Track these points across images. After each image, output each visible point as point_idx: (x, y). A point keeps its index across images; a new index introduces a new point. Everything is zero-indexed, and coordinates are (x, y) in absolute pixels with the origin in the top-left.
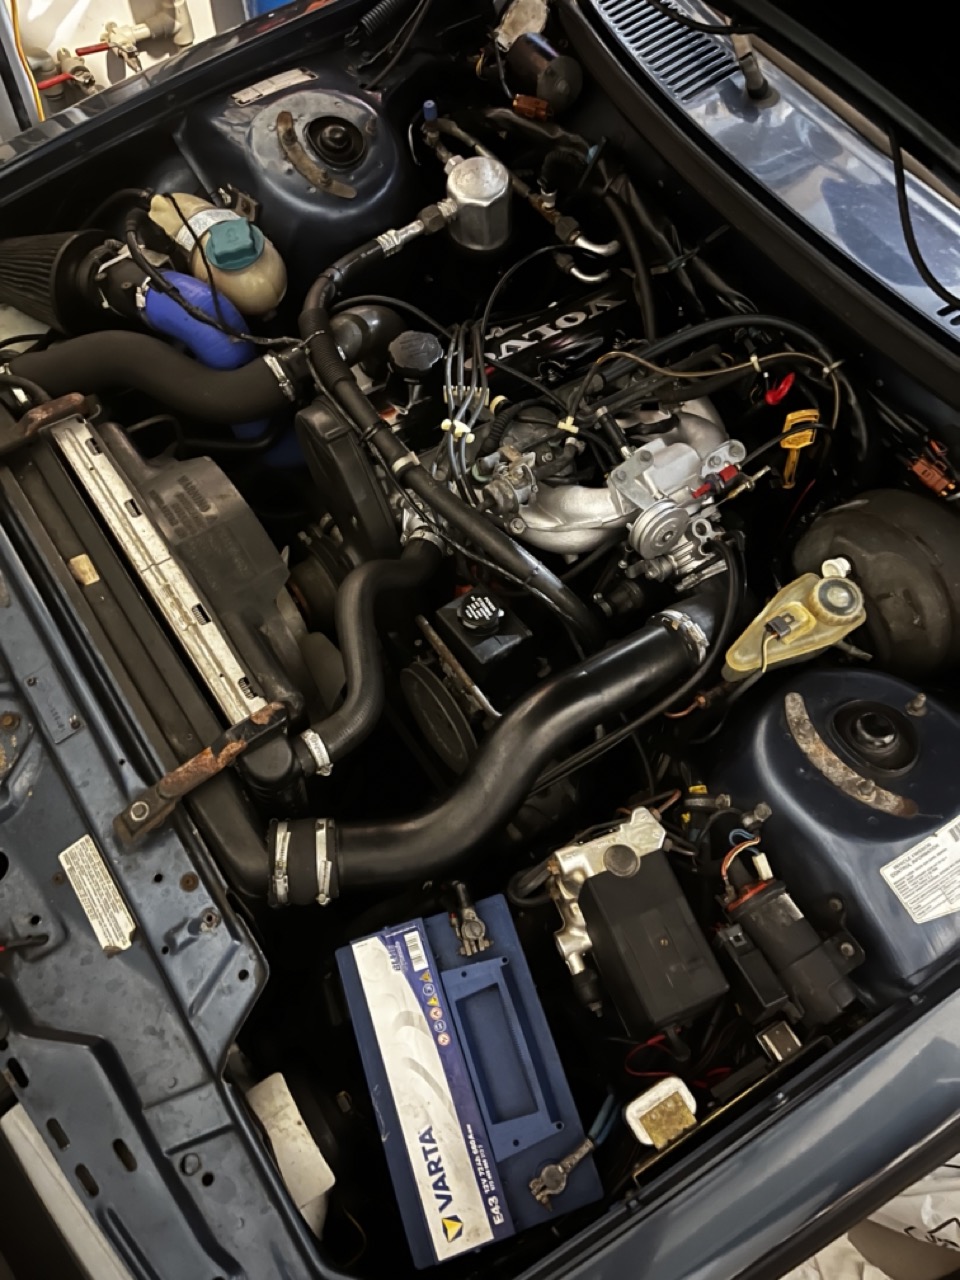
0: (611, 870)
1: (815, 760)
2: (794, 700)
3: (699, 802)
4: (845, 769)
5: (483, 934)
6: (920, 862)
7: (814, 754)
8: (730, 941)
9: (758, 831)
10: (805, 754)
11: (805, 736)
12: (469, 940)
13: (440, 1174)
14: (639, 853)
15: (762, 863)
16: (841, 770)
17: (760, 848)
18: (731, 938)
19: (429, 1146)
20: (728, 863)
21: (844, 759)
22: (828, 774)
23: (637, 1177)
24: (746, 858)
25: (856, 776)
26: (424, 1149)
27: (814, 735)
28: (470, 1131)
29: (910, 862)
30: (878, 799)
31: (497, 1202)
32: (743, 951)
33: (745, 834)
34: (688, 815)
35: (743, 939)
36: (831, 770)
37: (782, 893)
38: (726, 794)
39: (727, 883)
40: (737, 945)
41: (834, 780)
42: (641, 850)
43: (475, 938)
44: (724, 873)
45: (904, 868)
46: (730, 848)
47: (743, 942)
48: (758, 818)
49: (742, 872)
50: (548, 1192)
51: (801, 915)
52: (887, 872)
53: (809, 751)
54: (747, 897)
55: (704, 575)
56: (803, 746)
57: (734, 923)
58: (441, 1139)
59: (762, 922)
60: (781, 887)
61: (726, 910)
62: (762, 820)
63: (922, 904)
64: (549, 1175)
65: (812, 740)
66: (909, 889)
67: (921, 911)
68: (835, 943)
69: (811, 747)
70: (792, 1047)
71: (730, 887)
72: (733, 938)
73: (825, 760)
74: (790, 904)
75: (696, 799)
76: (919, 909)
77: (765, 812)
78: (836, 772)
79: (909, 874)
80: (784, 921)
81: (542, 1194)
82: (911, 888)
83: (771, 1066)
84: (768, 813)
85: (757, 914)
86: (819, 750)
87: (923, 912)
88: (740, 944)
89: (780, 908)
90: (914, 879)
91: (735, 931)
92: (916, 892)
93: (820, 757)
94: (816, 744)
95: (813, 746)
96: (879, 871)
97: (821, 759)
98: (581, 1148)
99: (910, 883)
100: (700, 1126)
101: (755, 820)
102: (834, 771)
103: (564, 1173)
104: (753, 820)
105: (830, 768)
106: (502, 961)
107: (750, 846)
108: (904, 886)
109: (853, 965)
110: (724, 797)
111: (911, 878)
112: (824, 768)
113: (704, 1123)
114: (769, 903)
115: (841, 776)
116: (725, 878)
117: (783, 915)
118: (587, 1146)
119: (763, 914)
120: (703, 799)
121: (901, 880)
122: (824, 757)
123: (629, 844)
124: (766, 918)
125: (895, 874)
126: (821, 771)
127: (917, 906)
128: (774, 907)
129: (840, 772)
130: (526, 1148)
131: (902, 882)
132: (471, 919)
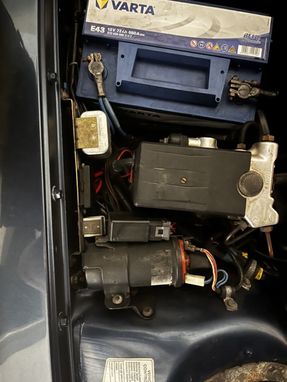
0: (248, 173)
1: (250, 366)
3: (253, 268)
5: (239, 95)
7: (254, 369)
8: (162, 226)
9: (219, 293)
10: (257, 362)
11: (271, 371)
12: (240, 85)
13: (129, 9)
14: (249, 199)
15: (198, 281)
16: (233, 381)
17: (208, 286)
18: (163, 228)
19: (145, 9)
20: (210, 258)
22: (237, 370)
23: (70, 100)
24: (206, 273)
26: (146, 6)
27: (266, 377)
28: (141, 35)
31: (101, 31)
32: (151, 231)
33: (222, 282)
34: (246, 257)
35: (159, 235)
36: (237, 374)
37: (173, 280)
38: (250, 288)
39: (198, 249)
40: (158, 229)
41: (230, 371)
42: (251, 202)
43: (239, 89)
44: (205, 251)
45: (146, 378)
46: (218, 267)
47: (157, 235)
48: (227, 298)
49: (200, 263)
50: (92, 61)
51: (153, 284)
52: (149, 364)
54: (183, 257)
56: (263, 365)
57: (170, 238)
58: (145, 17)
59: (162, 254)
60: (177, 284)
61: (181, 238)
62: (225, 300)
63: (117, 371)
64: (99, 66)
65: (264, 374)
66: (131, 370)
67: (113, 368)
68: (126, 294)
69: (260, 370)
70: (86, 230)
71: (195, 249)
72: (162, 230)
73: (246, 374)
74: (164, 281)
75: (255, 268)
76: (115, 367)
77: (230, 306)
78: (234, 376)
79: (140, 378)
80: (155, 269)
81: (93, 57)
82: (131, 372)
83: (83, 212)
84: (229, 307)
85: (169, 255)
86: (255, 374)
87: (112, 369)
88: (157, 232)
89: (164, 273)
90: (136, 379)
91: (166, 234)
92: (127, 373)
93: (250, 372)
94: (260, 375)
95: (260, 372)
96: (153, 359)
97: (249, 371)
98: (102, 89)
99: (134, 374)
100: (75, 149)
101: (227, 296)
102: (236, 376)
103: (96, 74)
104: (228, 294)
105: (239, 374)
106: (218, 99)
107: (213, 280)
108: (134, 369)
109: (107, 297)
110: (248, 286)
111: (137, 377)
112: (242, 370)
113: (75, 152)
114: (172, 268)
115: (230, 378)
116: (201, 250)
117: (159, 271)
118: (102, 92)
119: (167, 258)
120: (253, 273)
121: (139, 370)
122: (248, 375)
123: (259, 198)
124: (163, 259)
125: (145, 369)
126: (241, 365)
127: (118, 367)
128: (168, 269)
129: (233, 379)
130: (118, 60)
131: (138, 369)
132: (251, 92)
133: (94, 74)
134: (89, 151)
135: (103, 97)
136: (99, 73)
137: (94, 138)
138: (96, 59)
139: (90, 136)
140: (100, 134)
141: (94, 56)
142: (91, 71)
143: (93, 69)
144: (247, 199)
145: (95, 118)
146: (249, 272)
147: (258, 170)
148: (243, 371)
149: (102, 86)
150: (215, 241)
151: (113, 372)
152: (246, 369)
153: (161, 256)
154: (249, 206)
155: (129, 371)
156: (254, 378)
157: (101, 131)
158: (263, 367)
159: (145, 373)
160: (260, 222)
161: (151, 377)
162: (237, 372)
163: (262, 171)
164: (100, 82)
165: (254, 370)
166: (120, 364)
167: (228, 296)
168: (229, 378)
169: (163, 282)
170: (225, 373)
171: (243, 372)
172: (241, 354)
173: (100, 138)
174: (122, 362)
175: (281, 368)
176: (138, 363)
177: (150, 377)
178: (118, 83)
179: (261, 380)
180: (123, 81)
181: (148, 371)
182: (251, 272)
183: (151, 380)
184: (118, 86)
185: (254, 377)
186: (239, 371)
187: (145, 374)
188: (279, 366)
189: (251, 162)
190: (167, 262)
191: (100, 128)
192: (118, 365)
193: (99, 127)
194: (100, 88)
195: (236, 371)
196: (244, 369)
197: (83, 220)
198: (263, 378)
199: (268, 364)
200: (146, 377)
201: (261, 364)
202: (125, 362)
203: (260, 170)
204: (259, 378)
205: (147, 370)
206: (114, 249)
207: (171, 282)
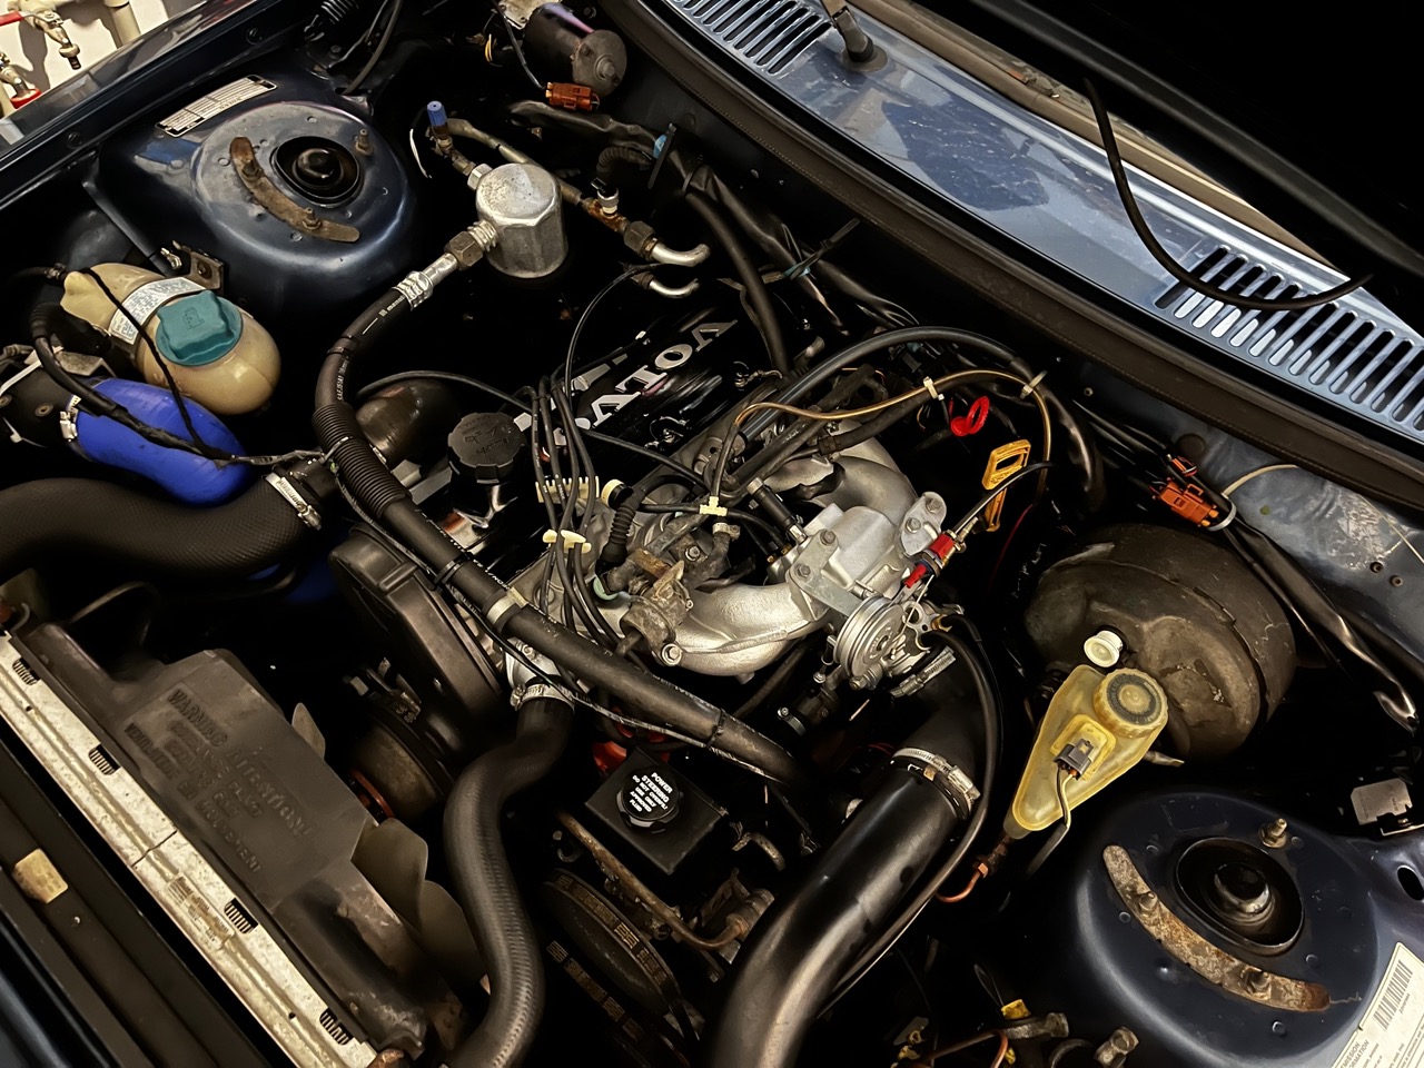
1: (1174, 948)
2: (1116, 857)
3: (1024, 1031)
4: (1218, 954)
7: (1170, 938)
10: (1159, 941)
16: (1214, 958)
21: (1212, 939)
22: (1199, 967)
25: (1236, 962)
27: (1161, 909)
30: (1276, 995)
36: (1202, 961)
41: (1211, 976)
53: (1162, 936)
55: (927, 675)
56: (1153, 929)
65: (1161, 917)
69: (1163, 928)
73: (1189, 946)
78: (1209, 962)
86: (1175, 932)
93: (1180, 943)
94: (1168, 922)
95: (1165, 927)
97: (1182, 946)
101: (1117, 1053)
104: (1113, 1054)
105: (1198, 958)
110: (1056, 1017)
112: (1191, 959)
115: (1217, 967)
120: (1027, 1026)
122: (1186, 942)
126: (1188, 965)
129: (1213, 961)
146: (1034, 1032)
152: (1185, 953)
156: (1180, 928)
158: (1155, 927)
168: (1219, 970)
170: (1219, 981)
171: (1191, 954)
175: (1127, 896)
179: (1173, 914)
182: (1032, 1030)
186: (1198, 962)
188: (1128, 901)
195: (1201, 967)
196: (1186, 956)
198: (1166, 914)
199: (1146, 924)
201: (1155, 934)
204: (1173, 921)
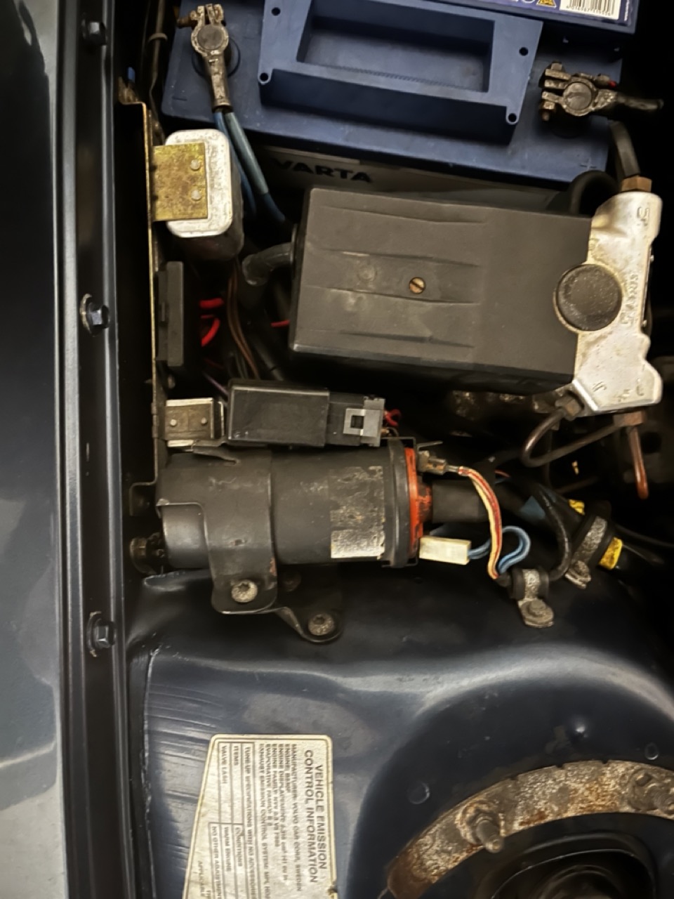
0: (582, 269)
1: (587, 769)
3: (596, 533)
4: (541, 815)
5: (565, 106)
6: (303, 824)
8: (361, 408)
9: (505, 585)
10: (605, 761)
11: (641, 784)
12: (568, 82)
14: (585, 337)
15: (452, 552)
16: (541, 805)
17: (478, 565)
18: (363, 412)
20: (484, 491)
21: (558, 827)
22: (549, 775)
23: (141, 106)
24: (474, 532)
25: (517, 827)
27: (629, 803)
29: (312, 804)
30: (452, 834)
32: (334, 419)
33: (515, 557)
34: (580, 511)
35: (355, 431)
36: (552, 787)
37: (388, 543)
38: (588, 584)
39: (453, 469)
40: (350, 413)
41: (531, 778)
42: (589, 345)
43: (566, 93)
44: (472, 474)
45: (310, 785)
47: (348, 429)
48: (527, 599)
49: (454, 504)
51: (340, 552)
52: (320, 748)
53: (607, 771)
54: (414, 488)
56: (621, 768)
59: (361, 476)
60: (397, 554)
61: (409, 444)
62: (520, 603)
63: (237, 769)
64: (216, 36)
65: (623, 793)
66: (271, 765)
67: (228, 759)
68: (266, 577)
69: (613, 782)
70: (174, 429)
71: (445, 468)
72: (363, 417)
73: (576, 791)
74: (362, 545)
75: (601, 535)
76: (233, 758)
77: (534, 615)
78: (544, 793)
79: (295, 787)
80: (342, 511)
81: (202, 15)
82: (272, 770)
83: (167, 382)
84: (531, 617)
85: (378, 476)
86: (599, 791)
87: (224, 762)
88: (348, 421)
89: (364, 521)
90: (284, 789)
91: (372, 430)
92: (261, 774)
93: (585, 783)
94: (612, 795)
95: (611, 786)
96: (330, 735)
97: (581, 782)
98: (223, 89)
99: (281, 776)
100: (149, 223)
101: (527, 593)
102: (547, 792)
103: (209, 54)
104: (530, 588)
105: (557, 787)
106: (513, 117)
107: (489, 549)
108: (281, 762)
109: (218, 586)
110: (583, 579)
111: (288, 784)
112: (563, 777)
113: (150, 232)
114: (383, 509)
115: (532, 797)
116: (461, 470)
117: (352, 517)
118: (222, 97)
119: (373, 485)
120: (595, 547)
121: (295, 764)
122: (580, 792)
123: (611, 333)
124: (362, 485)
125: (309, 762)
126: (560, 766)
127: (239, 758)
128: (372, 511)
129: (540, 799)
130: (264, 21)
131: (290, 763)
132: (596, 101)
133: (205, 55)
134: (183, 229)
135: (226, 110)
136: (216, 52)
137: (195, 194)
138: (211, 19)
139: (186, 189)
140: (212, 186)
141: (206, 11)
142: (197, 48)
143: (202, 42)
144: (580, 337)
145: (202, 145)
146: (586, 544)
147: (610, 261)
148: (566, 780)
149: (222, 84)
150: (499, 468)
151: (227, 770)
152: (573, 777)
153: (357, 479)
154: (584, 355)
155: (268, 766)
156: (597, 803)
157: (215, 179)
158: (621, 774)
159: (307, 773)
160: (614, 397)
161: (324, 783)
162: (550, 782)
163: (618, 266)
164: (218, 73)
165: (596, 779)
166: (244, 750)
167: (531, 592)
168: (528, 795)
169: (362, 548)
170: (519, 782)
171: (567, 783)
172: (560, 732)
173: (211, 197)
174: (250, 745)
175: (669, 780)
176: (291, 747)
177: (322, 783)
178: (264, 77)
179: (614, 811)
180: (275, 72)
181: (317, 768)
182: (590, 545)
183: (325, 791)
184: (263, 83)
185: (597, 800)
186: (554, 780)
187: (309, 775)
188: (664, 775)
189: (591, 242)
190: (372, 492)
191: (211, 172)
192: (239, 751)
193: (210, 169)
194: (218, 86)
195: (547, 778)
196: (569, 774)
197: (165, 404)
198: (621, 803)
199: (632, 768)
200: (309, 783)
201: (615, 765)
202: (258, 743)
203: (614, 261)
204: (609, 803)
205: (314, 765)
206: (238, 461)
207: (382, 550)
